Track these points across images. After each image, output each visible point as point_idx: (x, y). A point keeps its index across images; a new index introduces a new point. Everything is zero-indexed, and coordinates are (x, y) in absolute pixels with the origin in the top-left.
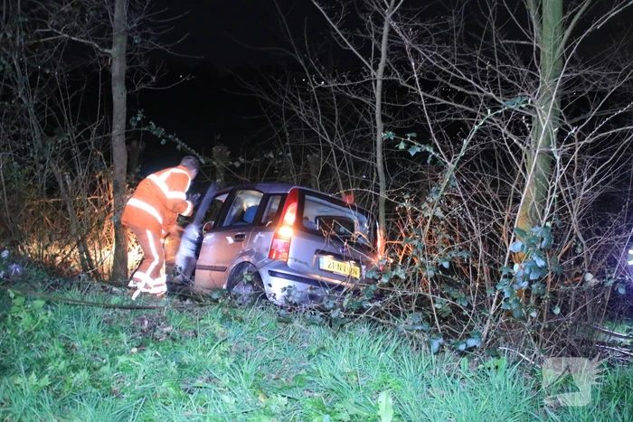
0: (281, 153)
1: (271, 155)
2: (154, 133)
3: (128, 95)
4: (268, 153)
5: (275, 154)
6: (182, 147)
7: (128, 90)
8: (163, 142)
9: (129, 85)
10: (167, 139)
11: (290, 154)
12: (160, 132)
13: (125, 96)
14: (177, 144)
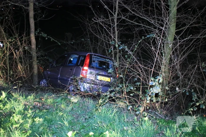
0: (86, 39)
1: (83, 40)
2: (43, 36)
3: (35, 23)
4: (82, 39)
5: (84, 39)
6: (53, 40)
7: (35, 21)
8: (47, 39)
9: (35, 19)
10: (48, 38)
11: (89, 39)
12: (45, 35)
13: (34, 23)
14: (51, 39)
